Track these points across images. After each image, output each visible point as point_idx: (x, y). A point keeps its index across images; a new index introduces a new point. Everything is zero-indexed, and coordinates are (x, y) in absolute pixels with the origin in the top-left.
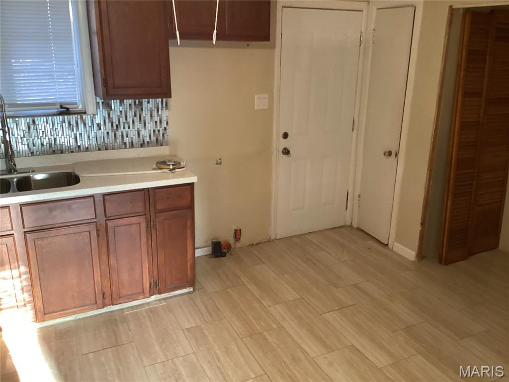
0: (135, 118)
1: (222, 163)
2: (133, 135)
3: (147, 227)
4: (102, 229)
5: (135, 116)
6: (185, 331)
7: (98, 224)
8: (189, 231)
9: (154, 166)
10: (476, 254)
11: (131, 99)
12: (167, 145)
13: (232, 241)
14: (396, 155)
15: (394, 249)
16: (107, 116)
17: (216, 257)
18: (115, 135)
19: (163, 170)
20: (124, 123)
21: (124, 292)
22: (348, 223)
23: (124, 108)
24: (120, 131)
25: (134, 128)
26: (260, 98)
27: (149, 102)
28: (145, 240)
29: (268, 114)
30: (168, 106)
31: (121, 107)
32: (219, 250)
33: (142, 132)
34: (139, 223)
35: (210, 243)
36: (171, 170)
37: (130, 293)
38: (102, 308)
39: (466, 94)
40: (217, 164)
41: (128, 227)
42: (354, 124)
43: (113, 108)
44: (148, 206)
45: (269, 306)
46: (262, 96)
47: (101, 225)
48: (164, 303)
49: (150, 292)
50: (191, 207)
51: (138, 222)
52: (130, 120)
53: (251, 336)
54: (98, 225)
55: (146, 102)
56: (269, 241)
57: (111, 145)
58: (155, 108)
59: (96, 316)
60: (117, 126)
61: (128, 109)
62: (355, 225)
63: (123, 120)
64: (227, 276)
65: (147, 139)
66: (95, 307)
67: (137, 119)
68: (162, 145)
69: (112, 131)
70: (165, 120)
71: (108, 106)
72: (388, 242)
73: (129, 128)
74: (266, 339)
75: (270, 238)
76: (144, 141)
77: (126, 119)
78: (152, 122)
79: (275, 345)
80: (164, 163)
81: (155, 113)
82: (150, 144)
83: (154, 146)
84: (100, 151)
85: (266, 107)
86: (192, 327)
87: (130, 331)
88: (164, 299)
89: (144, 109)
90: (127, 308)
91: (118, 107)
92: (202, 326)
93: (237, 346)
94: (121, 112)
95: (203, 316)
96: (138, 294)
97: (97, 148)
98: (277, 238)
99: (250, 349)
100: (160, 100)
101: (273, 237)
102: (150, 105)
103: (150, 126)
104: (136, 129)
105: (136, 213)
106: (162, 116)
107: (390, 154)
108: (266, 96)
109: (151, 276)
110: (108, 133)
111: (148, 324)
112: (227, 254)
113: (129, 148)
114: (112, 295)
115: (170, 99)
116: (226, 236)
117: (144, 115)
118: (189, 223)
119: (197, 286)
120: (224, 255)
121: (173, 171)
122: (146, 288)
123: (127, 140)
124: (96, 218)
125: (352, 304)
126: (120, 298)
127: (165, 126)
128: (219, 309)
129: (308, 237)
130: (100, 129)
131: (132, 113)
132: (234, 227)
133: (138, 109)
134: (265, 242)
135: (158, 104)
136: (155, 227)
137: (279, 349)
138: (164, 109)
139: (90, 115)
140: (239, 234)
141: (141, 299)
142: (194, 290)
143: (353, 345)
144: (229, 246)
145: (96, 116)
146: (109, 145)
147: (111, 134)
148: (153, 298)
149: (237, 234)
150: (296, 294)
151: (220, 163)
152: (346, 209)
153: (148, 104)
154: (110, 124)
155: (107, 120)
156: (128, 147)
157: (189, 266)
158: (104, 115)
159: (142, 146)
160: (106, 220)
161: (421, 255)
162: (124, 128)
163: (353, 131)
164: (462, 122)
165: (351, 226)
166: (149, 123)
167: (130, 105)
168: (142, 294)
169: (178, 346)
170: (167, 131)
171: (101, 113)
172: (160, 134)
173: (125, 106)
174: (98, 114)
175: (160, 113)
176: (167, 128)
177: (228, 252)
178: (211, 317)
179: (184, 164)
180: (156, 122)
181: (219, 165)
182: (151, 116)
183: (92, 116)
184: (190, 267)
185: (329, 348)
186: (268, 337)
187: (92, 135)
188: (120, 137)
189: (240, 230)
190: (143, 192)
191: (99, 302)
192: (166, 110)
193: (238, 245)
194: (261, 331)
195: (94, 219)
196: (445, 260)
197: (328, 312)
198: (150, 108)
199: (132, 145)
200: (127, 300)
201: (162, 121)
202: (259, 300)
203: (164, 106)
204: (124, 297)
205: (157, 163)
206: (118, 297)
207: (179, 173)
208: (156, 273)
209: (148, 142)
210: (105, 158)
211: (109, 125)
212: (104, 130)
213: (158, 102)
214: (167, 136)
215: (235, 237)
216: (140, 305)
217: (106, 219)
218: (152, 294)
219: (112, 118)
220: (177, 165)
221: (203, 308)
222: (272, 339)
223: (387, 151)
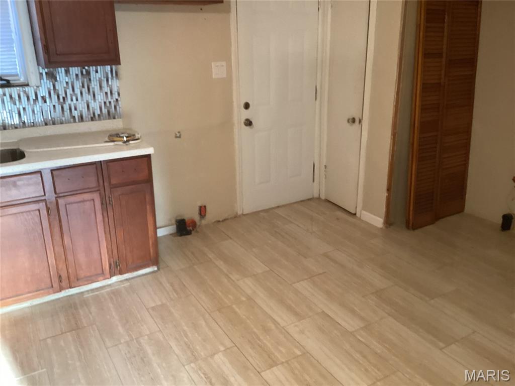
0: (83, 90)
1: (182, 136)
2: (82, 108)
3: (102, 204)
4: (53, 207)
5: (83, 86)
6: (150, 310)
7: (48, 201)
8: (148, 207)
9: (107, 139)
10: (443, 218)
11: (77, 66)
12: (120, 118)
13: (197, 218)
14: (360, 121)
15: (362, 218)
16: (52, 88)
17: (181, 235)
18: (62, 108)
19: (116, 143)
20: (71, 94)
21: (82, 274)
22: (316, 195)
23: (70, 78)
24: (67, 103)
25: (82, 100)
26: (217, 66)
27: (97, 72)
28: (101, 218)
29: (227, 82)
30: (119, 75)
31: (67, 78)
32: (183, 228)
33: (92, 105)
34: (93, 200)
35: (174, 222)
36: (125, 142)
37: (88, 274)
38: (58, 292)
39: (426, 55)
40: (176, 137)
41: (82, 204)
42: (316, 93)
43: (58, 79)
44: (101, 181)
45: (238, 280)
46: (219, 63)
47: (51, 203)
48: (127, 284)
49: (110, 272)
50: (149, 181)
51: (92, 198)
52: (78, 91)
53: (219, 310)
54: (48, 203)
55: (94, 72)
56: (236, 217)
57: (59, 119)
58: (104, 77)
59: (53, 301)
60: (64, 98)
61: (75, 80)
62: (323, 197)
63: (69, 91)
64: (193, 253)
65: (98, 112)
66: (51, 290)
67: (85, 90)
68: (114, 118)
69: (59, 104)
70: (116, 90)
71: (52, 76)
72: (356, 211)
73: (77, 100)
74: (235, 313)
75: (237, 213)
76: (94, 114)
77: (73, 90)
78: (102, 94)
79: (244, 317)
80: (117, 135)
81: (104, 84)
82: (102, 118)
83: (106, 119)
84: (47, 126)
85: (225, 76)
86: (157, 306)
87: (91, 313)
88: (127, 280)
89: (92, 79)
90: (88, 291)
91: (64, 78)
92: (168, 304)
93: (206, 322)
94: (67, 83)
95: (168, 293)
96: (97, 275)
97: (44, 123)
98: (244, 214)
99: (219, 323)
100: (109, 67)
101: (240, 213)
102: (98, 75)
103: (100, 97)
104: (85, 101)
105: (88, 188)
106: (113, 86)
107: (354, 120)
108: (224, 63)
109: (111, 256)
110: (54, 106)
111: (111, 305)
112: (193, 232)
113: (79, 122)
114: (69, 277)
115: (120, 66)
116: (191, 213)
117: (93, 86)
118: (148, 197)
119: (161, 265)
120: (189, 233)
121: (127, 143)
122: (105, 268)
123: (76, 114)
124: (45, 195)
125: (322, 272)
126: (78, 280)
127: (117, 98)
128: (184, 285)
129: (276, 211)
130: (45, 102)
131: (79, 84)
132: (199, 204)
133: (85, 80)
134: (231, 218)
135: (108, 73)
136: (111, 203)
137: (248, 321)
138: (115, 78)
139: (33, 87)
140: (204, 210)
141: (101, 280)
142: (158, 269)
143: (323, 311)
144: (194, 224)
145: (40, 88)
146: (56, 119)
147: (58, 108)
148: (115, 279)
149: (202, 211)
150: (265, 267)
151: (180, 137)
152: (313, 181)
153: (97, 74)
154: (56, 97)
155: (52, 92)
156: (77, 120)
157: (151, 243)
158: (49, 86)
159: (92, 119)
160: (56, 198)
161: (389, 222)
162: (72, 100)
163: (316, 99)
164: (424, 84)
165: (319, 198)
166: (98, 94)
167: (77, 75)
168: (102, 275)
169: (142, 326)
170: (120, 103)
171: (46, 84)
172: (111, 106)
173: (72, 76)
174: (43, 86)
175: (110, 83)
176: (119, 99)
177: (193, 230)
178: (177, 294)
179: (139, 136)
180: (106, 93)
181: (179, 139)
182: (101, 87)
183: (35, 88)
184: (153, 244)
185: (299, 316)
186: (237, 310)
187: (37, 109)
188: (69, 111)
189: (205, 207)
190: (95, 166)
191: (56, 285)
192: (116, 79)
193: (204, 222)
194: (229, 304)
195: (42, 196)
196: (412, 225)
197: (298, 282)
198: (99, 78)
199: (81, 118)
200: (87, 283)
201: (113, 92)
202: (227, 275)
203: (114, 75)
204: (82, 279)
205: (111, 136)
206: (76, 279)
207: (133, 145)
208: (115, 252)
209: (99, 115)
210: (52, 134)
211: (54, 97)
212: (50, 103)
213: (107, 71)
214: (120, 108)
215: (200, 214)
216: (100, 287)
217: (56, 196)
218: (112, 275)
219: (58, 90)
220: (131, 137)
221: (168, 286)
222: (241, 312)
223: (351, 118)
